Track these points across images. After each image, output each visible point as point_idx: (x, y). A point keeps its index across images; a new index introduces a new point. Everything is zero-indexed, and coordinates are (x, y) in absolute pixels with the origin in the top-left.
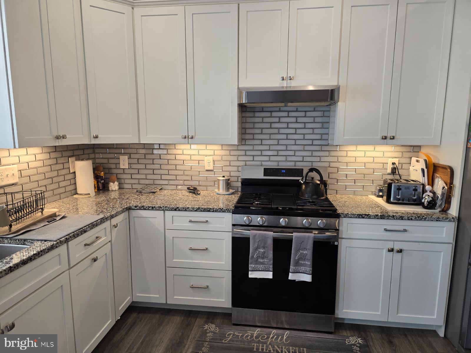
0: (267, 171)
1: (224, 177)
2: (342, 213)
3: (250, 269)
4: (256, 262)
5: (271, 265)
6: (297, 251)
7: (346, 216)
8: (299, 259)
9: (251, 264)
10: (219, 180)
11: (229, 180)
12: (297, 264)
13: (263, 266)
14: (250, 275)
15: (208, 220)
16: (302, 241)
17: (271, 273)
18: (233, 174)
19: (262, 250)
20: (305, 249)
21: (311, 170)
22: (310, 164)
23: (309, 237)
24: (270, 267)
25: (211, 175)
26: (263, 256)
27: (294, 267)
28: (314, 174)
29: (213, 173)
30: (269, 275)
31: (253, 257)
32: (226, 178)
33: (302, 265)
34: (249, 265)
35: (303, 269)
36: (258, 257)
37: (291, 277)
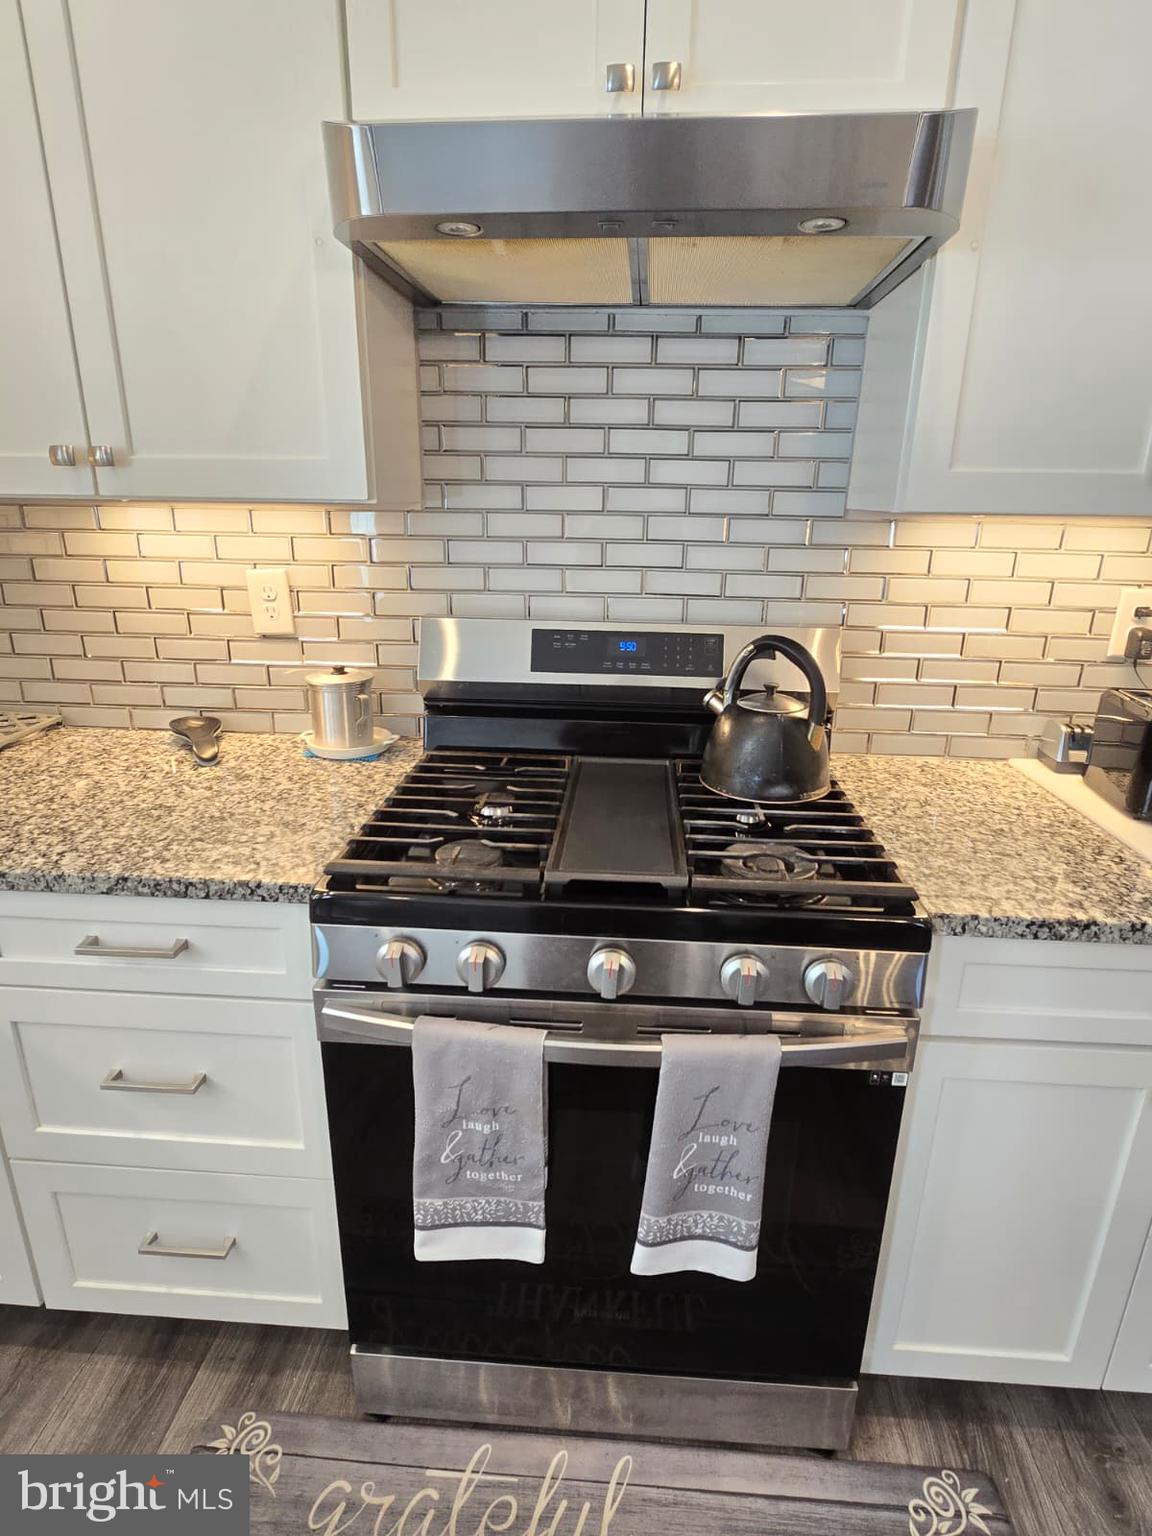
0: (549, 648)
1: (340, 671)
2: (942, 917)
3: (418, 1217)
4: (454, 1181)
5: (534, 1199)
6: (684, 1135)
7: (966, 926)
8: (689, 1178)
9: (422, 1194)
10: (314, 689)
11: (363, 686)
12: (679, 1197)
13: (493, 1200)
14: (424, 1244)
15: (192, 940)
16: (711, 1086)
17: (540, 1235)
18: (389, 655)
19: (481, 1127)
20: (725, 1124)
21: (766, 647)
22: (752, 611)
23: (753, 1063)
24: (527, 1209)
25: (282, 658)
26: (493, 1154)
27: (663, 1221)
28: (784, 673)
29: (295, 647)
30: (529, 1246)
31: (431, 1162)
32: (352, 677)
33: (707, 1202)
34: (416, 1200)
35: (708, 1219)
36: (461, 1163)
37: (644, 1262)
